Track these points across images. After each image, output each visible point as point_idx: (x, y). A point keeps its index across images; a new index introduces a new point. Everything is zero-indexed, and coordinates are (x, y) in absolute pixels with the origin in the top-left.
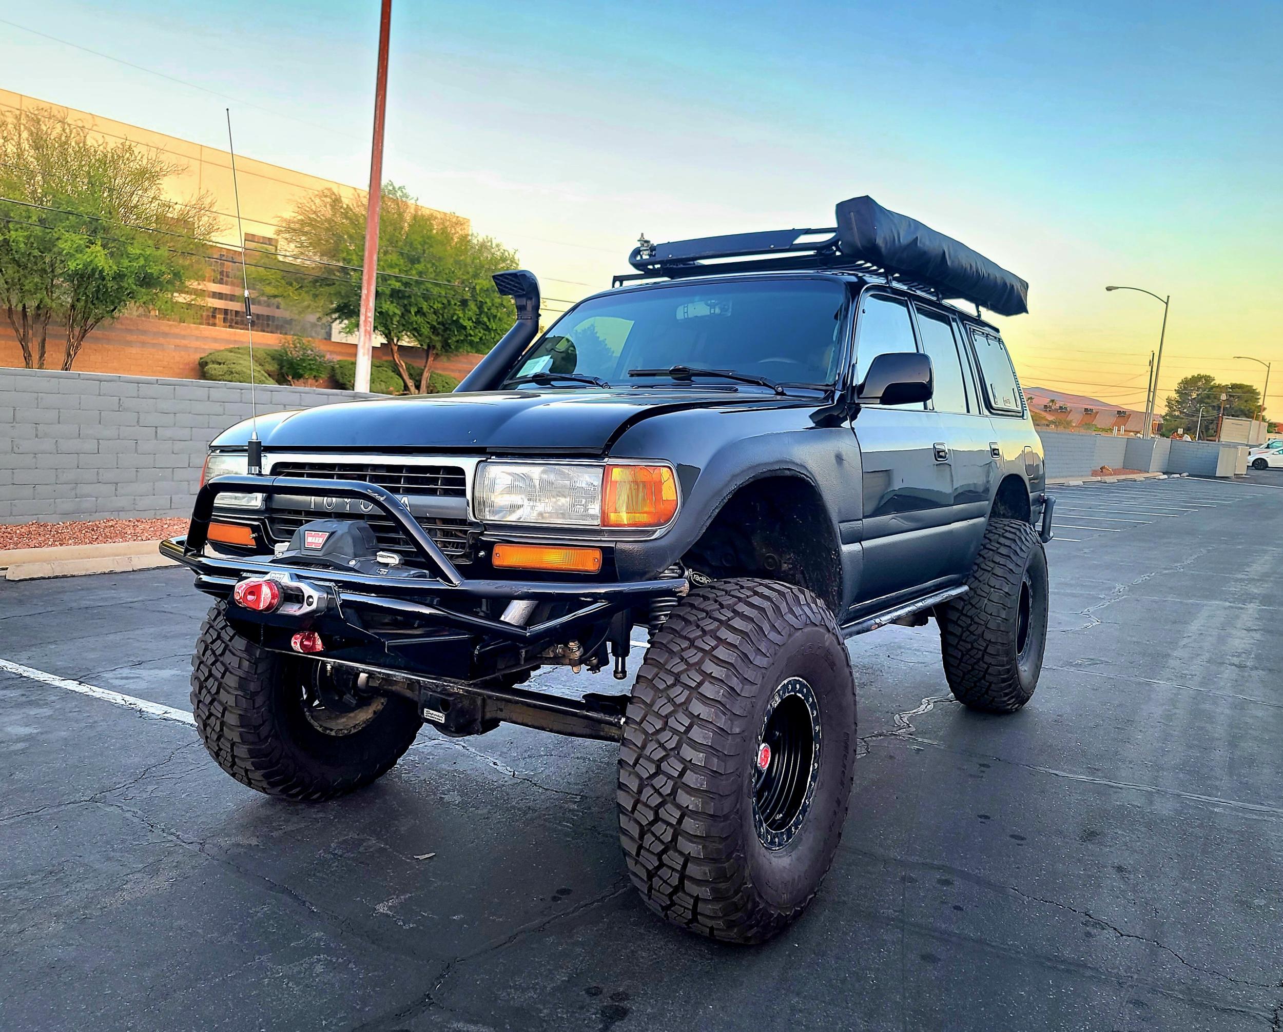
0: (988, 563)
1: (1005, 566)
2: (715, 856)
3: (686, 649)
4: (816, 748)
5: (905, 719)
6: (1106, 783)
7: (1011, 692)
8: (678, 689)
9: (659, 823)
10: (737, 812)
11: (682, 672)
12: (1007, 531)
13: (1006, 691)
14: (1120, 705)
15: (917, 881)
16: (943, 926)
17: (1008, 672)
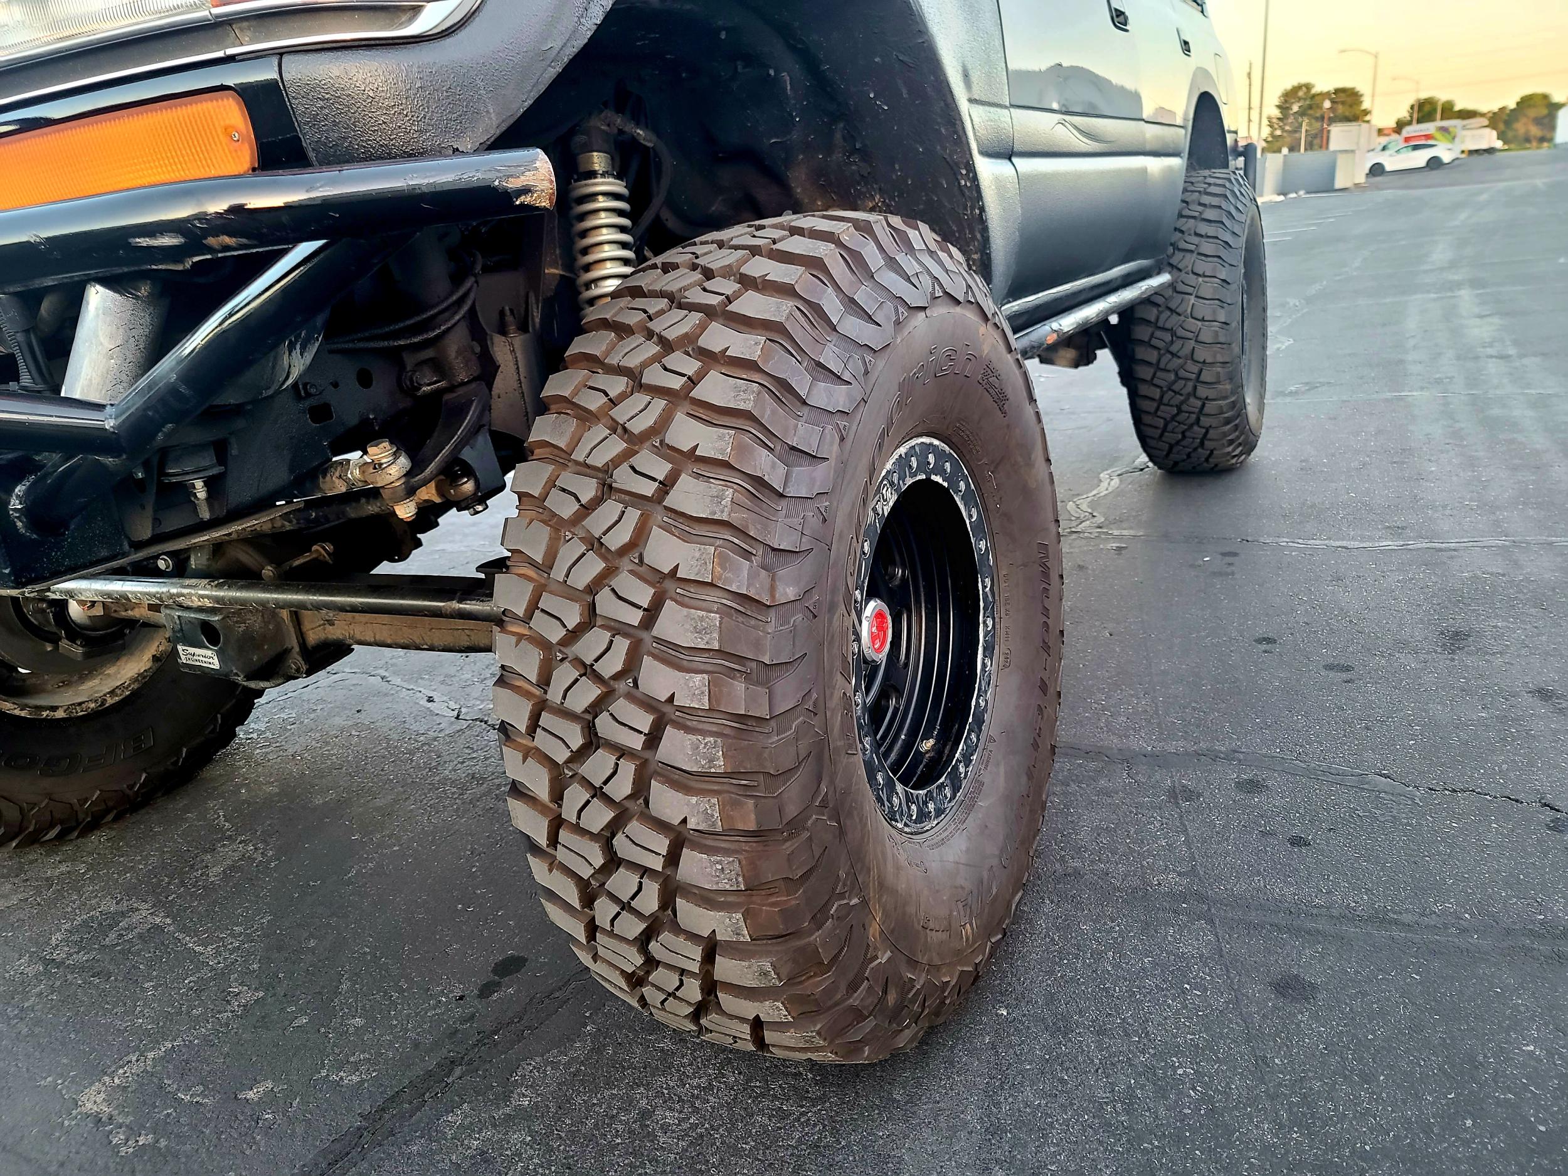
0: (1188, 239)
1: (1217, 238)
2: (781, 928)
3: (623, 396)
4: (984, 587)
5: (1084, 507)
6: (1429, 545)
7: (1238, 437)
8: (610, 509)
9: (621, 870)
10: (824, 805)
11: (616, 462)
12: (1210, 184)
13: (1229, 438)
14: (1379, 432)
15: (1199, 795)
16: (1289, 891)
17: (1234, 407)
